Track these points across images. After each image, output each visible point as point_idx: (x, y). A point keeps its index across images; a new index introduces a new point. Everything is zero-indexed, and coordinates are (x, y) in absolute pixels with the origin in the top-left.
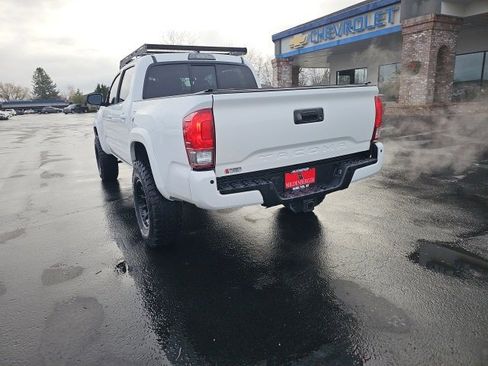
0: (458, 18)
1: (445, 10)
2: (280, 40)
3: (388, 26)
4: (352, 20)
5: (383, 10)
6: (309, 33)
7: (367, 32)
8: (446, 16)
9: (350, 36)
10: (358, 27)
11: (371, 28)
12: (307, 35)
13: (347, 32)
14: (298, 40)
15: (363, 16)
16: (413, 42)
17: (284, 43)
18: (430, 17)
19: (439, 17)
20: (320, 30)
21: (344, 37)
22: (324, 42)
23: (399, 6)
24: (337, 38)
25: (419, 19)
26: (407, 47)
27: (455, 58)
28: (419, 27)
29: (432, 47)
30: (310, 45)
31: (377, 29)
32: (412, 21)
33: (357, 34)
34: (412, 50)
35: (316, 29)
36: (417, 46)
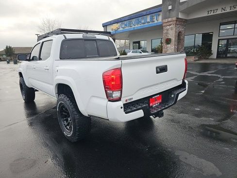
0: (185, 20)
1: (180, 16)
2: (106, 26)
3: (156, 22)
4: (140, 18)
5: (154, 14)
6: (120, 23)
7: (146, 24)
8: (180, 19)
9: (139, 25)
10: (143, 21)
11: (148, 22)
12: (119, 24)
13: (138, 24)
14: (115, 26)
15: (145, 17)
16: (167, 30)
17: (108, 27)
18: (174, 19)
19: (178, 18)
20: (125, 22)
21: (136, 26)
22: (127, 28)
23: (161, 13)
24: (133, 27)
25: (170, 19)
26: (165, 31)
27: (184, 37)
28: (170, 23)
29: (176, 32)
30: (121, 29)
31: (151, 23)
32: (167, 20)
33: (142, 25)
34: (167, 33)
35: (124, 22)
36: (170, 31)
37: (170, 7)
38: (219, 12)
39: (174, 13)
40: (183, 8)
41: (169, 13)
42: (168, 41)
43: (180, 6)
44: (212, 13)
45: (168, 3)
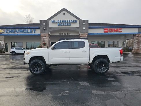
3: (34, 33)
4: (23, 30)
5: (32, 29)
6: (5, 30)
7: (27, 33)
9: (22, 33)
11: (29, 33)
16: (44, 39)
18: (47, 34)
19: (49, 34)
20: (10, 30)
21: (19, 33)
22: (11, 33)
24: (17, 33)
25: (45, 34)
26: (42, 39)
28: (45, 36)
29: (48, 40)
30: (5, 33)
31: (30, 33)
32: (43, 34)
33: (24, 33)
35: (8, 29)
36: (45, 40)
37: (44, 28)
39: (47, 31)
40: (51, 30)
41: (44, 31)
42: (45, 44)
43: (50, 29)
44: (61, 35)
45: (43, 26)
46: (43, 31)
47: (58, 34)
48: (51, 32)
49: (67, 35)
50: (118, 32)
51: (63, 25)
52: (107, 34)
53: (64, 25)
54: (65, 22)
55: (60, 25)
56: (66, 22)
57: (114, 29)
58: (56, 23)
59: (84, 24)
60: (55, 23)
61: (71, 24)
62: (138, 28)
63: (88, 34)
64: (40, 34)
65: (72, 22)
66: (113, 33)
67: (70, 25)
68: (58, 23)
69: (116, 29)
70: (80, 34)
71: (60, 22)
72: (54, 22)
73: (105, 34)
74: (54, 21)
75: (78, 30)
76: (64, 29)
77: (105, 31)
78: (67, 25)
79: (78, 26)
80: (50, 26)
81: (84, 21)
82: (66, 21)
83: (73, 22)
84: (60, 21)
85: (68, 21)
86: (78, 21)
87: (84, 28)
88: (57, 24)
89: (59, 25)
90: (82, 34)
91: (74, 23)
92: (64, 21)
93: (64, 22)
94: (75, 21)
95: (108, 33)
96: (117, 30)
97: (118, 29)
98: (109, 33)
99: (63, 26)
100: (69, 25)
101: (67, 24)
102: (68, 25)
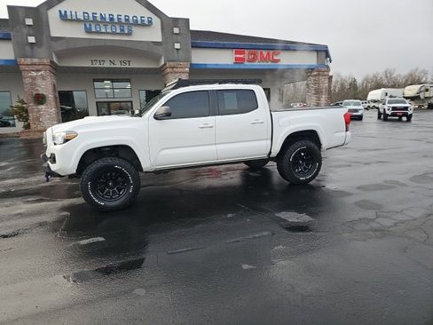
1: (55, 60)
16: (34, 78)
18: (46, 61)
19: (52, 62)
25: (35, 60)
26: (27, 81)
28: (36, 67)
29: (51, 84)
32: (29, 60)
34: (33, 84)
36: (39, 82)
37: (32, 40)
38: (107, 65)
39: (42, 51)
40: (59, 47)
41: (32, 48)
42: (40, 99)
43: (54, 44)
44: (98, 65)
45: (25, 31)
46: (28, 48)
47: (85, 63)
48: (60, 55)
49: (118, 66)
50: (269, 63)
51: (103, 30)
52: (242, 67)
53: (109, 30)
54: (112, 19)
55: (93, 30)
56: (116, 21)
57: (259, 51)
58: (78, 21)
59: (176, 30)
60: (71, 20)
61: (134, 29)
62: (317, 51)
63: (191, 64)
64: (16, 60)
65: (136, 24)
66: (257, 64)
67: (130, 34)
68: (85, 21)
69: (265, 53)
70: (165, 64)
71: (91, 19)
72: (69, 17)
73: (237, 67)
74: (68, 13)
75: (160, 50)
76: (108, 44)
77: (236, 59)
78: (118, 31)
79: (159, 39)
80: (54, 33)
81: (176, 21)
82: (115, 17)
83: (139, 22)
84: (91, 15)
85: (123, 17)
86: (156, 21)
87: (177, 46)
88: (82, 26)
89: (88, 31)
90: (171, 63)
91: (143, 25)
92: (107, 16)
93: (108, 20)
94: (146, 19)
95: (246, 63)
96: (268, 54)
97: (271, 52)
98: (247, 65)
99: (106, 33)
100: (126, 32)
101: (118, 27)
102: (122, 33)
